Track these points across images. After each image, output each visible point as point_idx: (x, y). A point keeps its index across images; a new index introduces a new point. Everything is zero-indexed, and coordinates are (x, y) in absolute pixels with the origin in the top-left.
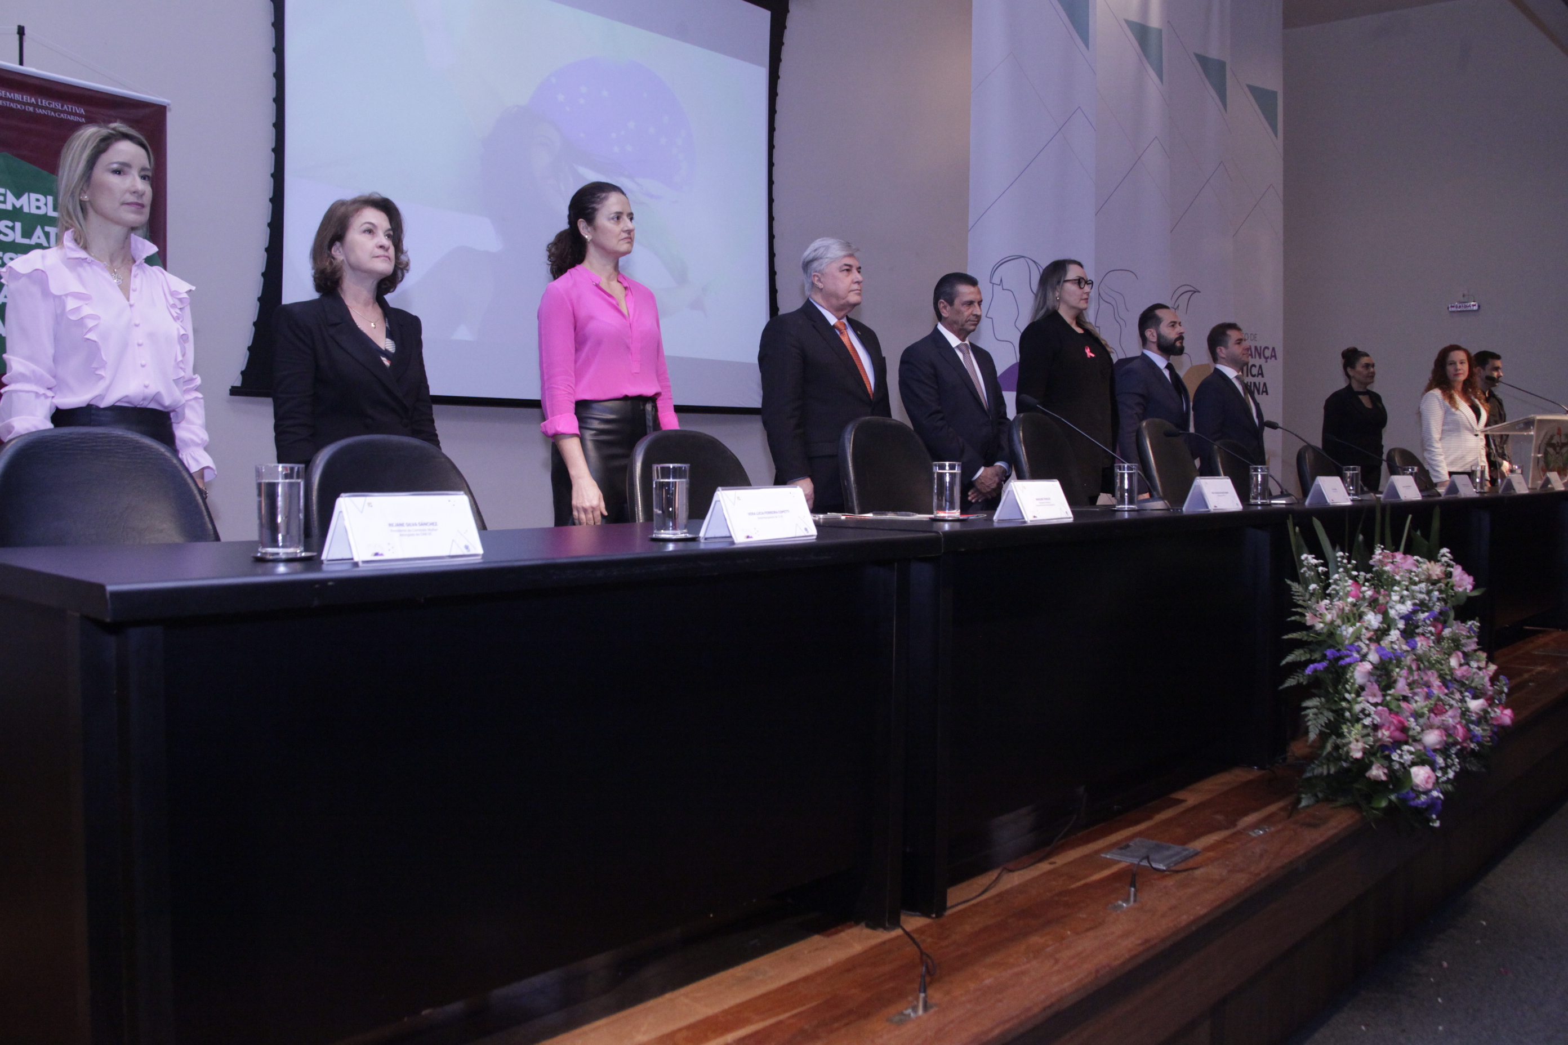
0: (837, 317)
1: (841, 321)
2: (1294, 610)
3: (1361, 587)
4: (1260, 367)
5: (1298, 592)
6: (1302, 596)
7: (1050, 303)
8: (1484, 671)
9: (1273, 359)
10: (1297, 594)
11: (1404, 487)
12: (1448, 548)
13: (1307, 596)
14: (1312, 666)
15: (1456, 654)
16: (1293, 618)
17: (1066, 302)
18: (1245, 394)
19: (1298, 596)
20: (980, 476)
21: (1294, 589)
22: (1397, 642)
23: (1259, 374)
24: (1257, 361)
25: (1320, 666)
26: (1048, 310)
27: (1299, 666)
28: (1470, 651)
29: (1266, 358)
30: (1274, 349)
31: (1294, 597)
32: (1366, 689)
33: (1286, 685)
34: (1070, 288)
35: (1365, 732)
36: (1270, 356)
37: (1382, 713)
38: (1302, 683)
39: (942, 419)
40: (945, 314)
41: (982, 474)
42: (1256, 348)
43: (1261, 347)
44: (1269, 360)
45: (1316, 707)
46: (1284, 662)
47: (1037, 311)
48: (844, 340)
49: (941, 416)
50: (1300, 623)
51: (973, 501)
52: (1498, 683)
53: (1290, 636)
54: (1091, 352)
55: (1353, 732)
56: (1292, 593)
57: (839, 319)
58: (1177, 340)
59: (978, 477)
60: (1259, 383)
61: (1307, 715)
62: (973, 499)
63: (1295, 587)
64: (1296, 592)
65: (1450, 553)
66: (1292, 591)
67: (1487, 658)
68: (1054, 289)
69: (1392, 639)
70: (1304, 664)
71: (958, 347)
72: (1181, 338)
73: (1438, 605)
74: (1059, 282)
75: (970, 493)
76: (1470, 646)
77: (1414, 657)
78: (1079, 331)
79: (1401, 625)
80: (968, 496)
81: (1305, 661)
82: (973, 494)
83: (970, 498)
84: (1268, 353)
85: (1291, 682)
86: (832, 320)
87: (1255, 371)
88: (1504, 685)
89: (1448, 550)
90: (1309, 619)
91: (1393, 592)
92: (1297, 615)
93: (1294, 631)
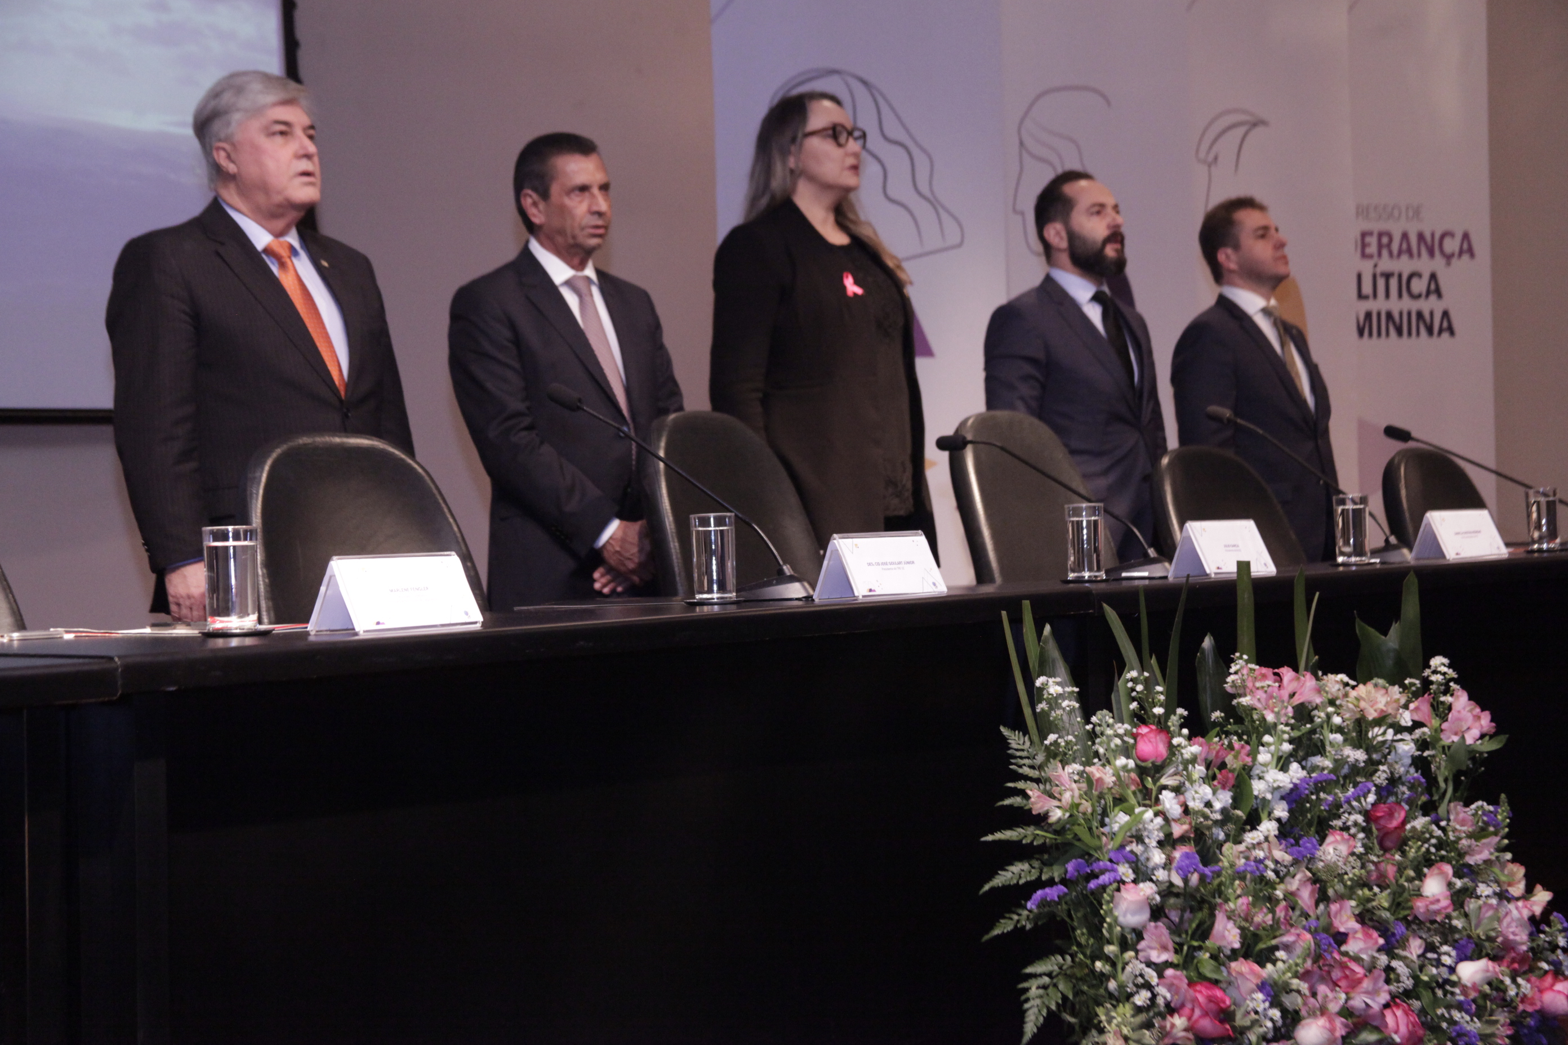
0: (271, 232)
1: (282, 239)
2: (1010, 785)
3: (1172, 737)
4: (1433, 277)
5: (1023, 750)
6: (1028, 758)
7: (777, 183)
8: (1520, 904)
9: (1466, 257)
10: (1018, 754)
11: (1457, 534)
12: (1445, 656)
13: (1040, 758)
14: (1039, 893)
15: (1439, 868)
16: (1007, 802)
17: (812, 179)
18: (1283, 345)
19: (1021, 758)
20: (611, 538)
21: (1014, 745)
22: (1265, 845)
23: (1428, 293)
24: (1425, 265)
25: (1052, 893)
26: (773, 197)
27: (1020, 893)
28: (1480, 862)
29: (1448, 258)
30: (1466, 236)
31: (1013, 761)
32: (1145, 936)
33: (996, 932)
34: (817, 145)
35: (1142, 1017)
36: (1457, 250)
37: (1176, 982)
38: (1024, 927)
39: (530, 428)
40: (537, 217)
41: (614, 534)
42: (1421, 237)
43: (1433, 235)
44: (1454, 261)
45: (1049, 975)
46: (986, 887)
47: (753, 200)
48: (287, 281)
49: (527, 421)
50: (1020, 809)
51: (606, 590)
52: (1547, 929)
53: (998, 836)
54: (857, 282)
55: (1115, 1021)
56: (1010, 752)
57: (278, 234)
58: (1108, 240)
59: (608, 542)
60: (1432, 314)
61: (1027, 990)
62: (604, 586)
63: (1015, 740)
64: (1017, 750)
65: (1450, 666)
66: (1010, 748)
67: (1526, 876)
68: (785, 153)
69: (1253, 839)
70: (1027, 890)
71: (568, 283)
72: (1116, 236)
73: (1384, 771)
74: (794, 140)
75: (596, 575)
76: (1480, 852)
77: (1309, 874)
78: (837, 238)
79: (1281, 811)
80: (594, 581)
81: (1027, 883)
82: (602, 576)
83: (597, 586)
84: (1451, 245)
85: (1004, 927)
86: (260, 237)
87: (1419, 286)
88: (1561, 931)
89: (1446, 661)
90: (1037, 800)
91: (1263, 746)
92: (1018, 795)
93: (1010, 827)
